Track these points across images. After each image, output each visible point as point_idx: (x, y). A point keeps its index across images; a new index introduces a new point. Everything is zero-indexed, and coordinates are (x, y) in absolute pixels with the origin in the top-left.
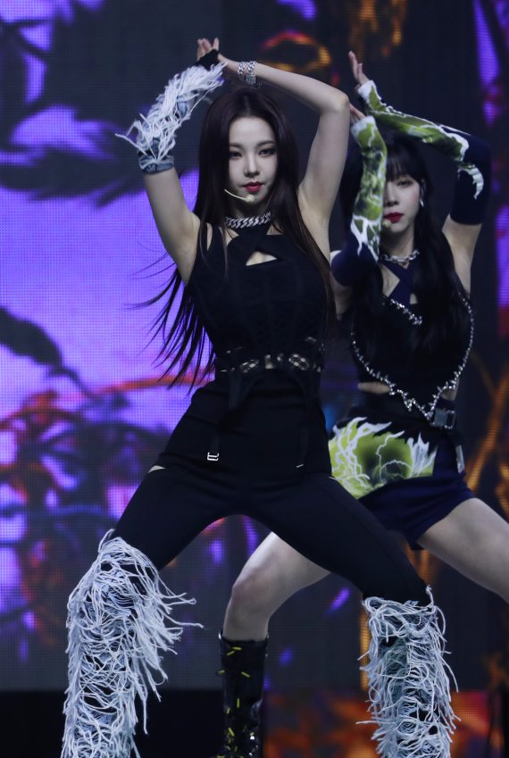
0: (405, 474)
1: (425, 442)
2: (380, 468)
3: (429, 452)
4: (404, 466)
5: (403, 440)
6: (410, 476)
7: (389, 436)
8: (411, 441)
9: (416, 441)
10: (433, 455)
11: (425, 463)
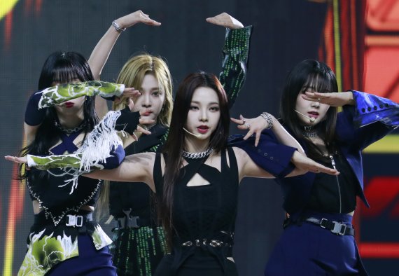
0: (61, 259)
1: (68, 236)
2: (47, 258)
3: (73, 241)
4: (59, 253)
5: (54, 238)
6: (64, 259)
7: (47, 238)
8: (59, 237)
9: (62, 237)
10: (76, 242)
11: (72, 249)
